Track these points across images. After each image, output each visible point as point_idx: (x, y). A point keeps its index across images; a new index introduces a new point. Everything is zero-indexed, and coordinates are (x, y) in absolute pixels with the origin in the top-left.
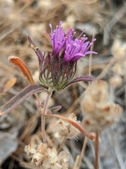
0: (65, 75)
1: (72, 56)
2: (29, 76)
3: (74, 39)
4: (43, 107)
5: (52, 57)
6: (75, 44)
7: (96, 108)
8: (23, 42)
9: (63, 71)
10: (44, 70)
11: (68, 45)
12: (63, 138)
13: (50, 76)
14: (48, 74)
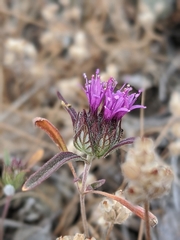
0: (107, 137)
1: (114, 112)
2: (61, 143)
3: (115, 90)
4: (80, 181)
5: (89, 116)
6: (117, 97)
7: (141, 172)
8: (51, 103)
9: (104, 132)
10: (80, 132)
11: (109, 99)
12: (110, 223)
13: (87, 139)
14: (85, 137)
